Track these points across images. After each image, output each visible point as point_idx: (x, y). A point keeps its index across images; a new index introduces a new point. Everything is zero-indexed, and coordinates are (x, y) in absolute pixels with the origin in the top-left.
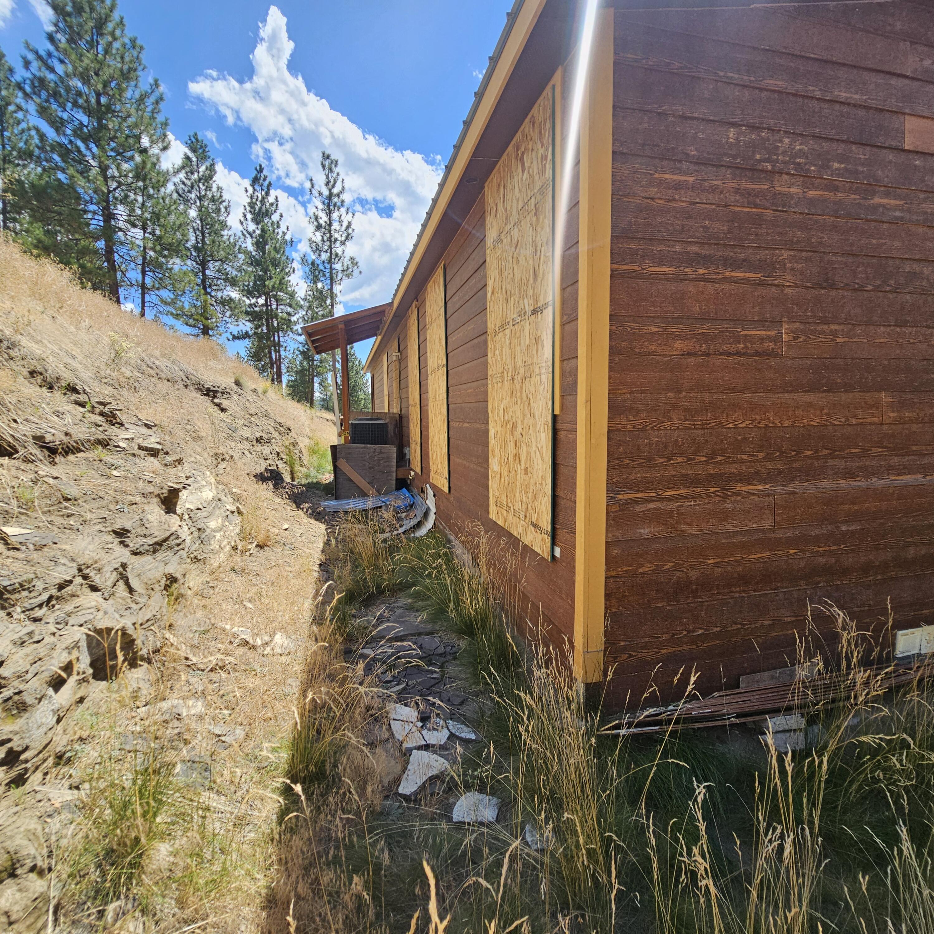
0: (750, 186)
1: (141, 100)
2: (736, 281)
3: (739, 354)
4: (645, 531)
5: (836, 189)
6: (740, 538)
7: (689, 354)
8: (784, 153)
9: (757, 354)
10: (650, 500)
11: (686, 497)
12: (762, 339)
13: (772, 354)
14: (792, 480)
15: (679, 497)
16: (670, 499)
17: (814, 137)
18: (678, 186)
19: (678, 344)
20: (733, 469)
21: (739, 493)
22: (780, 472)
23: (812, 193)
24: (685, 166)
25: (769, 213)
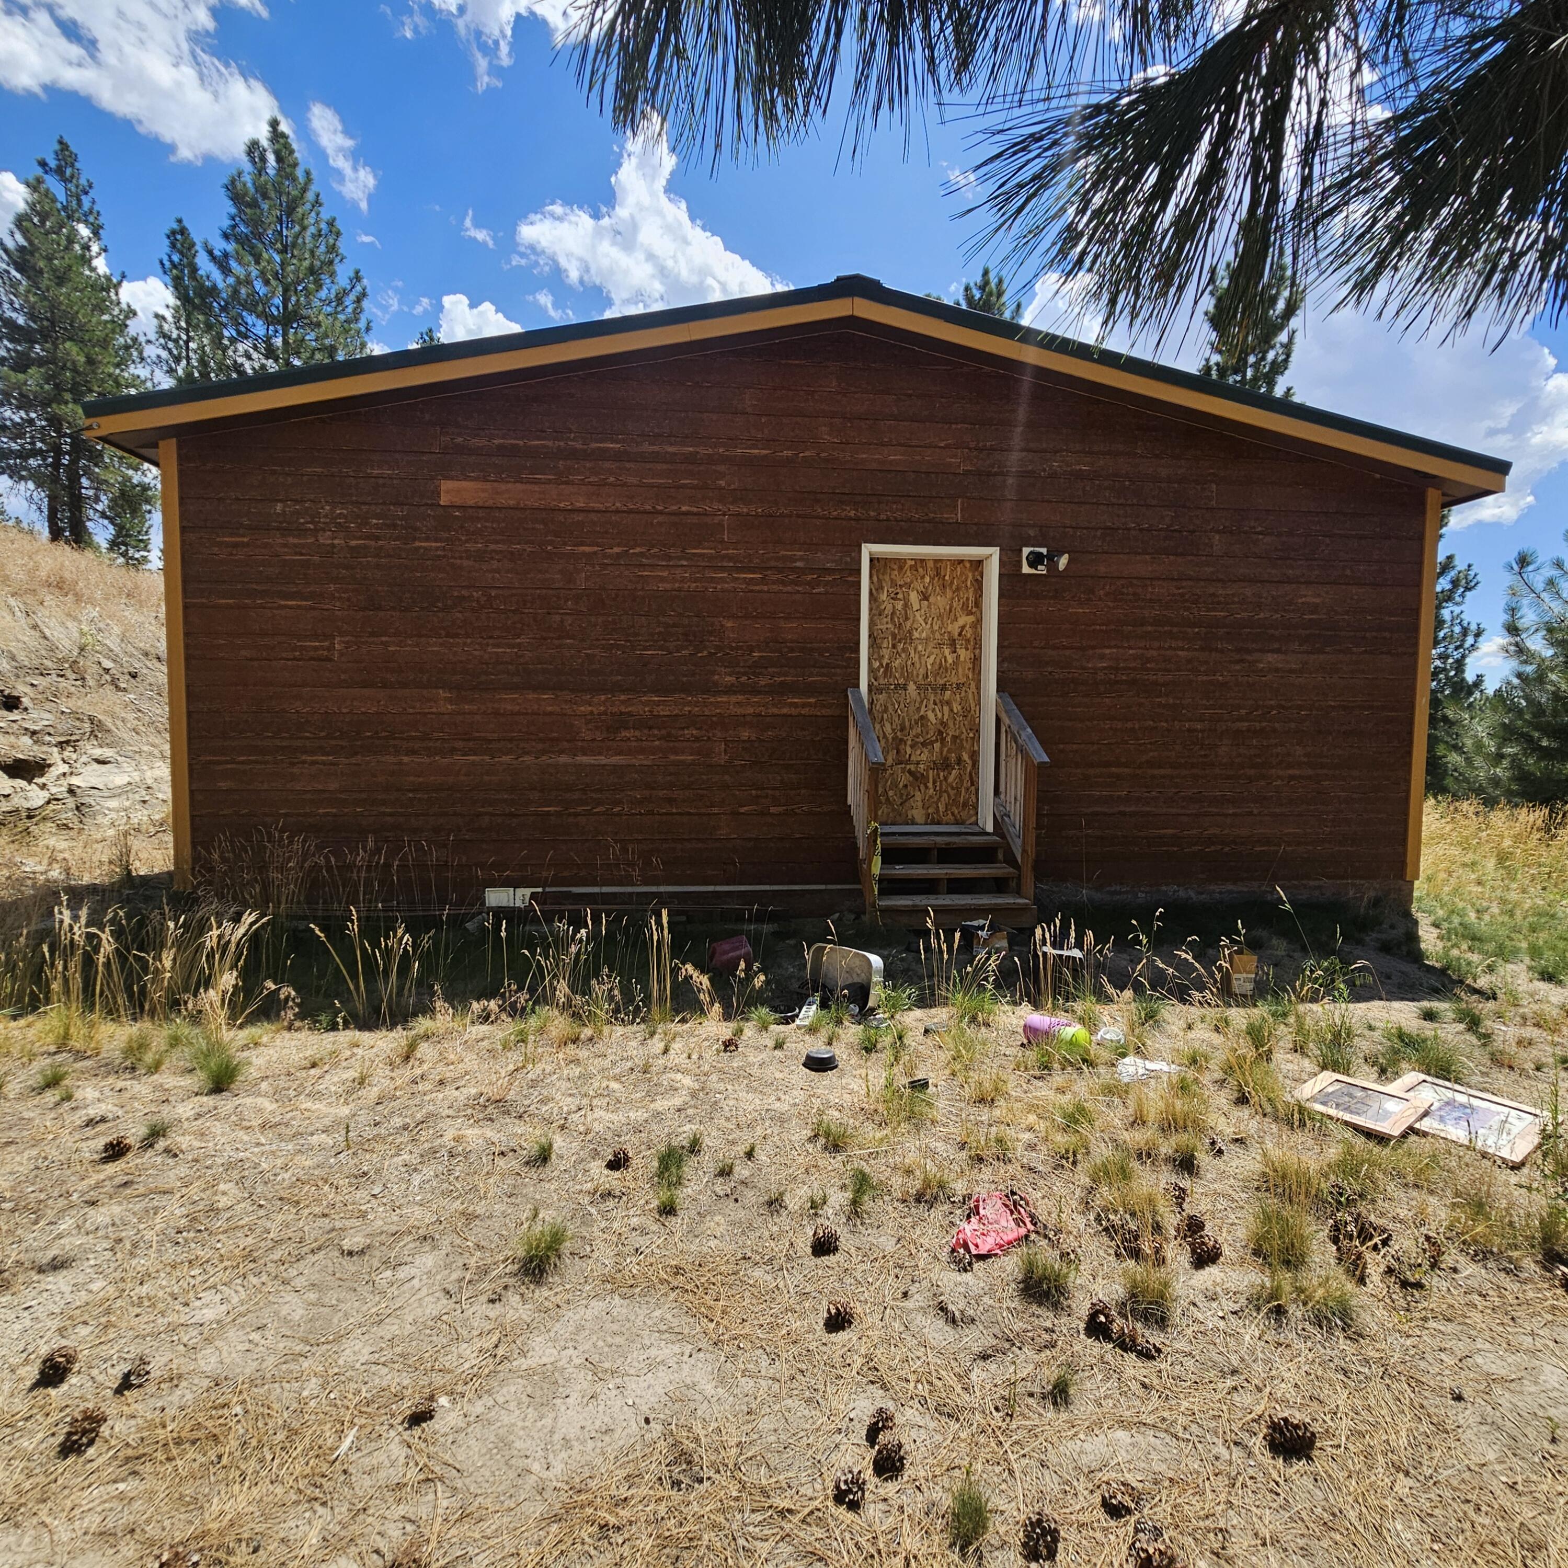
0: (296, 541)
1: (339, 299)
2: (290, 607)
3: (295, 659)
4: (223, 785)
5: (377, 538)
6: (308, 796)
7: (251, 659)
8: (326, 516)
9: (312, 659)
10: (227, 762)
11: (256, 762)
12: (316, 649)
13: (328, 659)
14: (356, 754)
15: (250, 762)
16: (243, 763)
17: (352, 503)
18: (236, 545)
19: (243, 653)
20: (298, 743)
21: (304, 762)
22: (342, 747)
23: (353, 543)
24: (241, 531)
25: (316, 558)
